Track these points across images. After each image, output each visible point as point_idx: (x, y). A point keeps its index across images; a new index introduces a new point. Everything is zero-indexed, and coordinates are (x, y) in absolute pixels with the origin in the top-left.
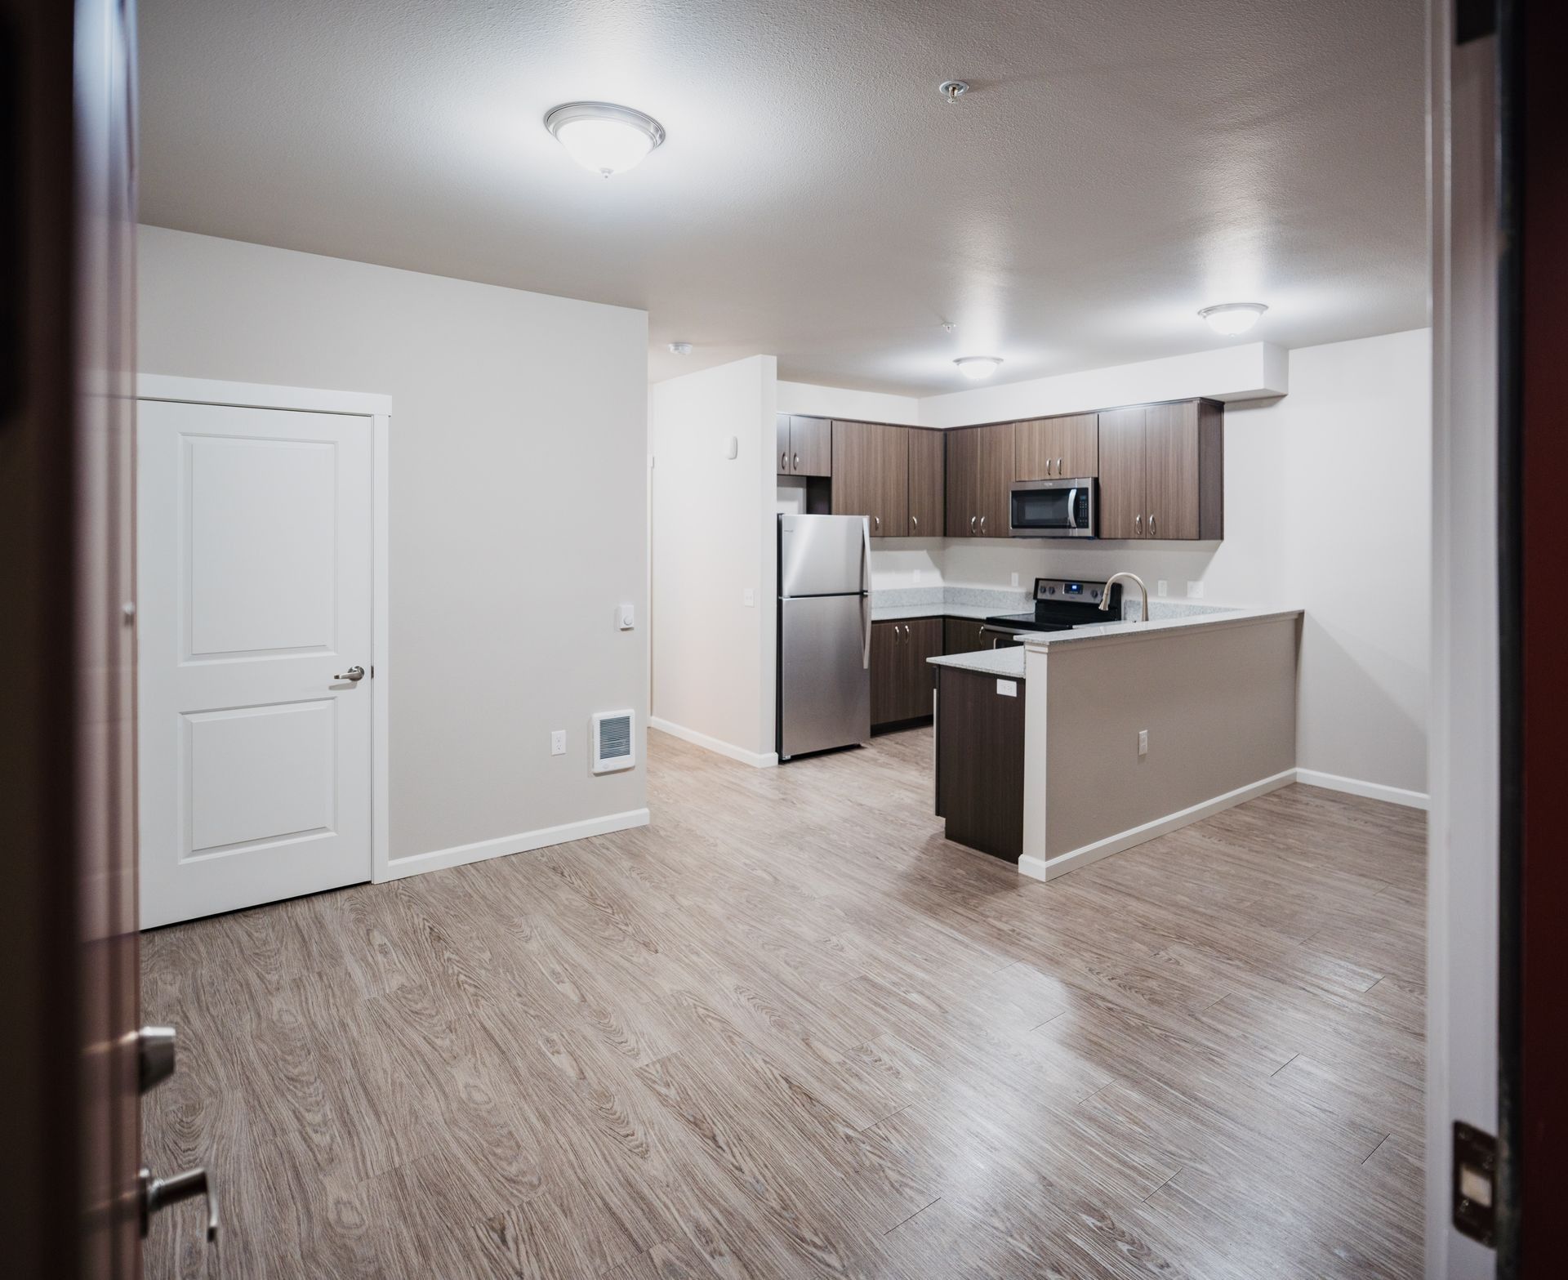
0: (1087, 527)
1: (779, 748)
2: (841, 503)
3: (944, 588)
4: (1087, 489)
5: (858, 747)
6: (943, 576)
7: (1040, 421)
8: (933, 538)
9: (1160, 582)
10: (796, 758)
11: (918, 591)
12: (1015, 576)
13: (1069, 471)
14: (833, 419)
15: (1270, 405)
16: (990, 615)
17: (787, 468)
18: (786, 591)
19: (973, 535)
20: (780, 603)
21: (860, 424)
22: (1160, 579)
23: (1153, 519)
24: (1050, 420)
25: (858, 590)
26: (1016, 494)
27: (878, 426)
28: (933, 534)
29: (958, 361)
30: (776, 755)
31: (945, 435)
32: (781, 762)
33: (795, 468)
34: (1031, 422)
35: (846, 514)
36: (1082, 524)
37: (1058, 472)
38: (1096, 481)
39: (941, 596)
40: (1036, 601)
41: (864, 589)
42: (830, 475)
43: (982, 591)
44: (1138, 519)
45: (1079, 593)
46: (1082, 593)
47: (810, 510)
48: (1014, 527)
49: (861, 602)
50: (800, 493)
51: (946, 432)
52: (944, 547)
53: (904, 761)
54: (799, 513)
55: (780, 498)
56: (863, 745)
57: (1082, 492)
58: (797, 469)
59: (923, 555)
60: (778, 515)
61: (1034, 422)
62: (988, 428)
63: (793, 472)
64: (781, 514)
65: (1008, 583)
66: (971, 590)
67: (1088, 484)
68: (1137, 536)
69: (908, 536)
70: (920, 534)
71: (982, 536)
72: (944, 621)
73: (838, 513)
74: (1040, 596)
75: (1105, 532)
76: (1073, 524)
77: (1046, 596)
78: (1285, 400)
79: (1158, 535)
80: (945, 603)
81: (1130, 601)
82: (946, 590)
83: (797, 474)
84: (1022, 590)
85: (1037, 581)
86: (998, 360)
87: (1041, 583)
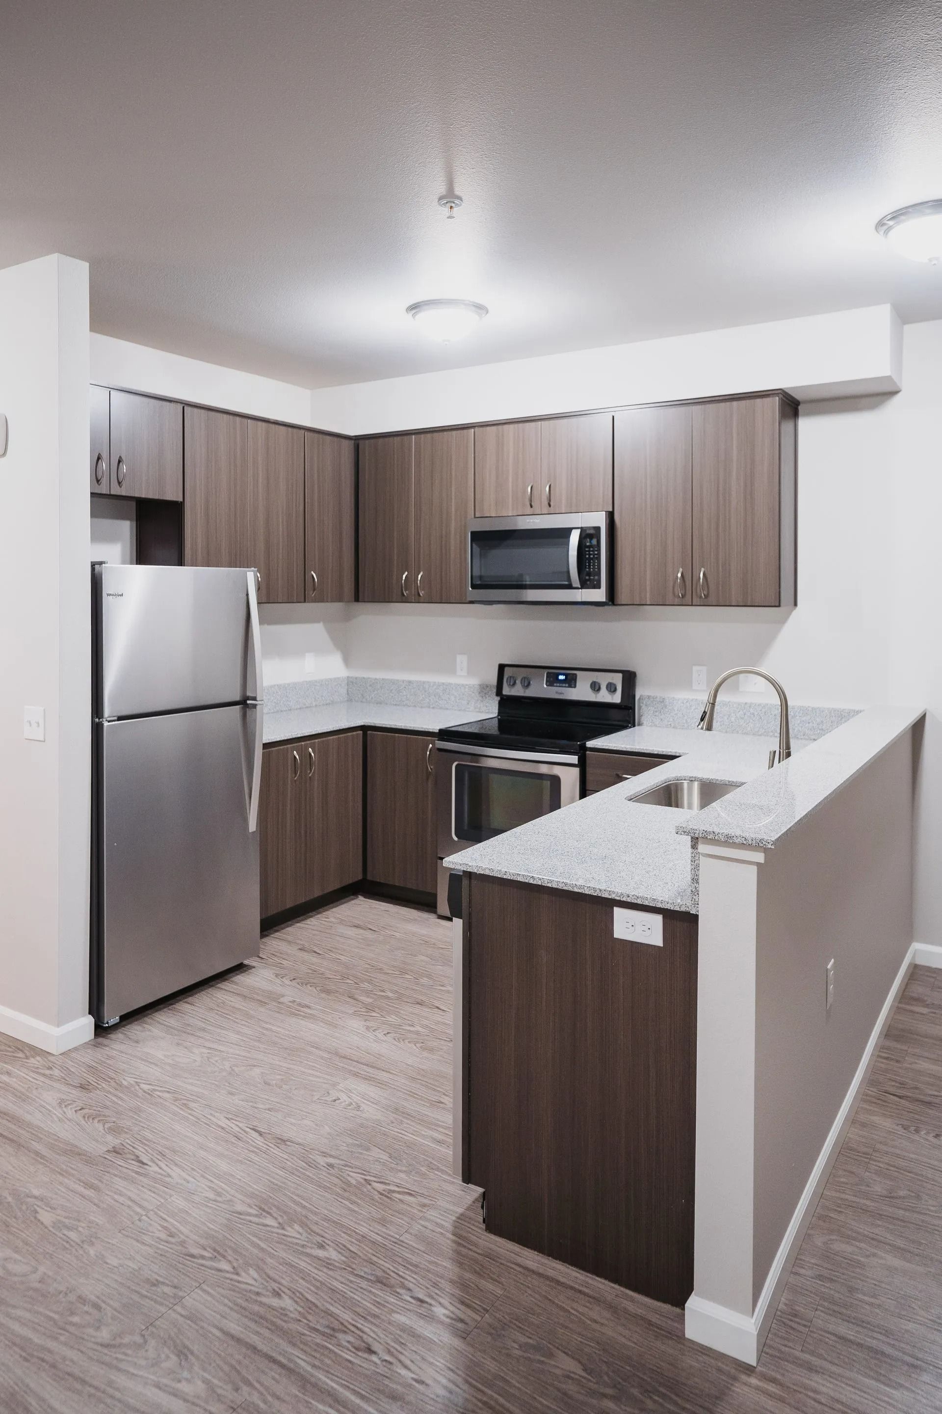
0: (598, 586)
1: (96, 1007)
2: (200, 546)
3: (348, 677)
4: (598, 529)
5: (240, 968)
6: (347, 660)
7: (516, 425)
8: (341, 604)
9: (695, 668)
10: (129, 1018)
11: (311, 684)
12: (462, 661)
13: (564, 502)
14: (186, 404)
15: (872, 407)
16: (443, 726)
17: (104, 481)
18: (108, 711)
19: (404, 600)
20: (97, 731)
21: (231, 417)
22: (695, 665)
23: (704, 574)
24: (533, 424)
25: (237, 697)
26: (478, 537)
27: (260, 423)
28: (340, 599)
29: (414, 308)
30: (90, 1020)
31: (357, 449)
32: (101, 1030)
33: (119, 483)
34: (500, 427)
35: (208, 565)
36: (588, 580)
37: (546, 503)
38: (611, 516)
39: (343, 691)
40: (499, 698)
41: (249, 694)
42: (181, 499)
43: (410, 682)
44: (679, 575)
45: (570, 686)
46: (575, 687)
47: (142, 556)
48: (474, 586)
49: (244, 716)
50: (126, 528)
51: (358, 441)
52: (347, 618)
53: (328, 992)
54: (124, 563)
55: (97, 537)
56: (246, 962)
57: (589, 536)
58: (124, 484)
59: (317, 631)
60: (93, 565)
61: (506, 426)
62: (429, 435)
63: (116, 490)
64: (101, 563)
65: (451, 670)
66: (393, 682)
67: (598, 520)
68: (677, 601)
69: (305, 602)
70: (321, 599)
71: (418, 600)
72: (365, 736)
73: (194, 564)
74: (507, 691)
75: (623, 594)
76: (576, 582)
77: (517, 691)
78: (896, 399)
79: (712, 599)
80: (350, 700)
81: (649, 697)
82: (351, 682)
83: (124, 494)
84: (474, 681)
85: (502, 668)
86: (480, 308)
87: (508, 672)
